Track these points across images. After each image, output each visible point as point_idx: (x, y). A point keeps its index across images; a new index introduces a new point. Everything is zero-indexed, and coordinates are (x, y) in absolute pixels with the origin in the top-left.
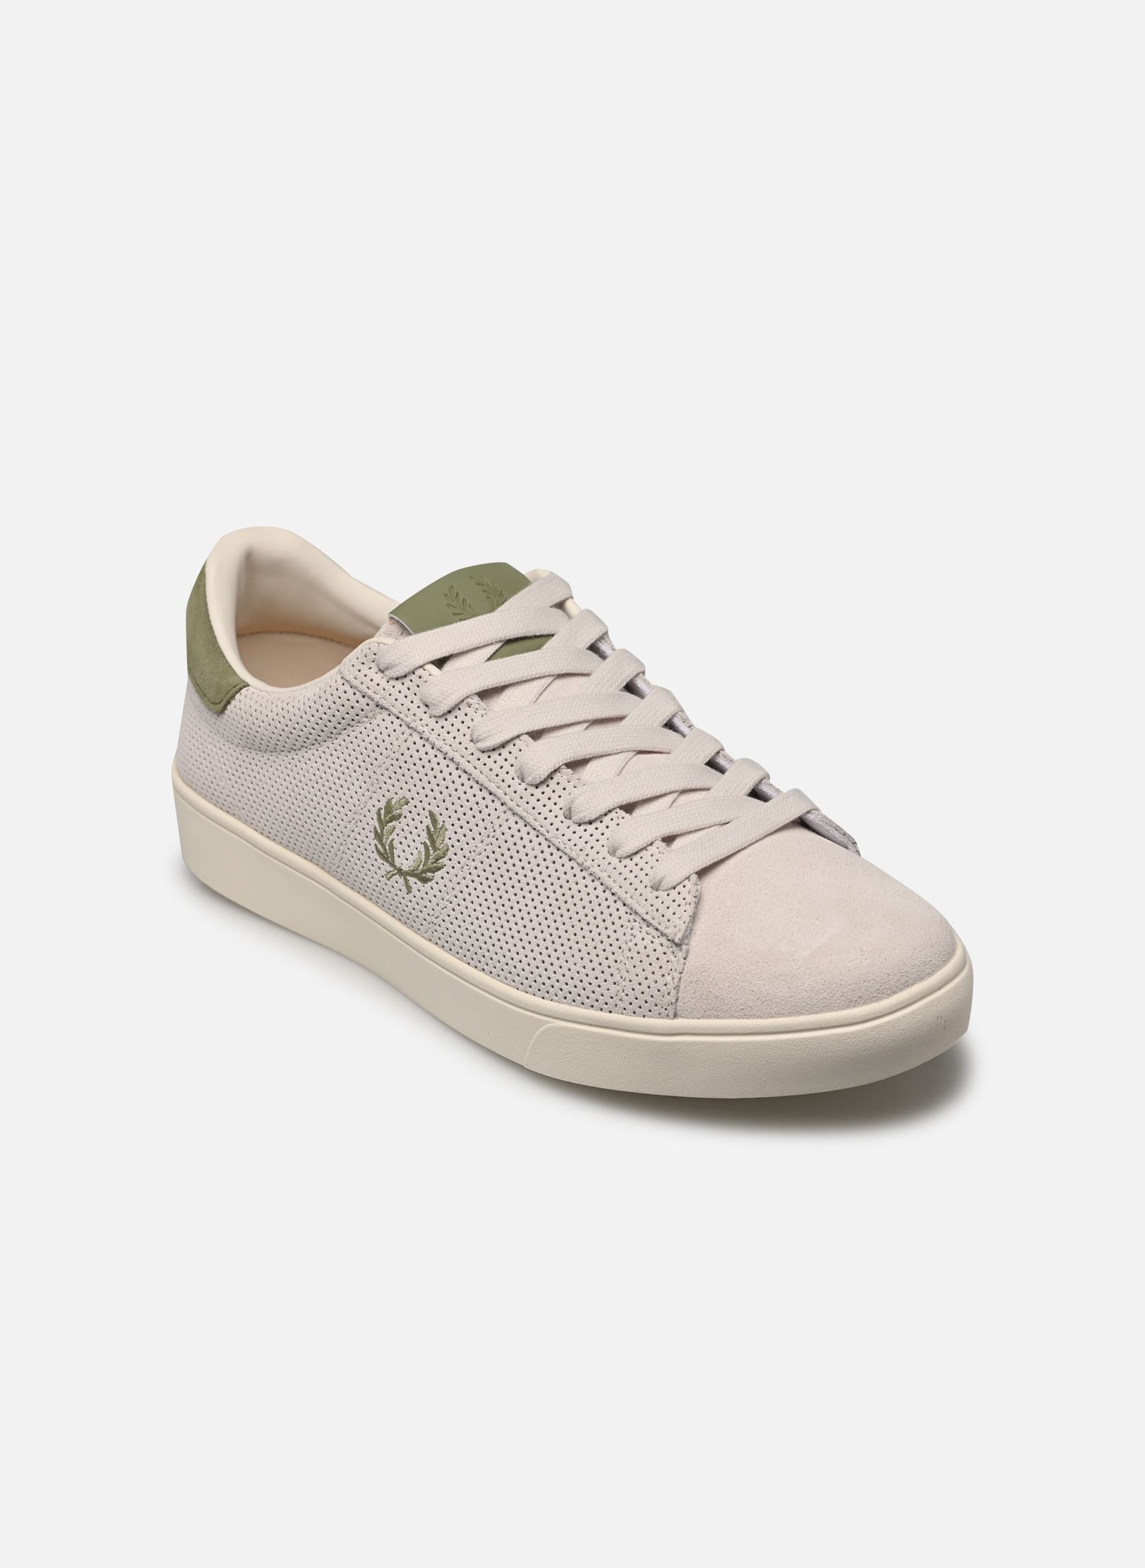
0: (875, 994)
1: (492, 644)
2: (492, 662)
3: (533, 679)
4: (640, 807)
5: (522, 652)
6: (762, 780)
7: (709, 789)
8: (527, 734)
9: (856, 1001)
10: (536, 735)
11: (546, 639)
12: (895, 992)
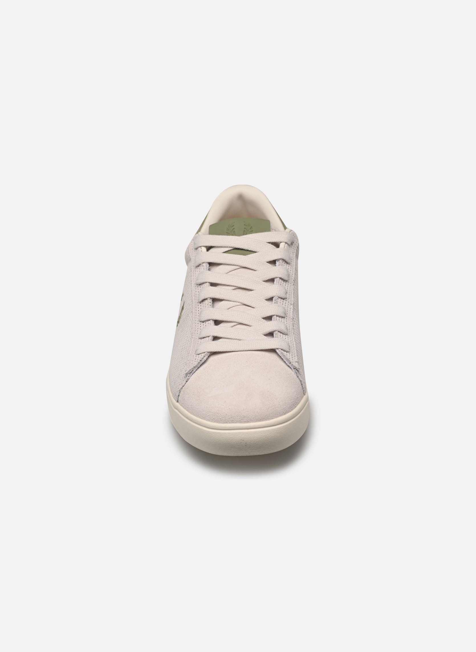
0: (219, 420)
1: (227, 247)
2: (225, 254)
3: (233, 265)
4: (223, 323)
5: (241, 254)
6: (275, 331)
7: (250, 326)
8: (209, 283)
9: (212, 420)
10: (213, 285)
11: (253, 252)
12: (227, 423)
